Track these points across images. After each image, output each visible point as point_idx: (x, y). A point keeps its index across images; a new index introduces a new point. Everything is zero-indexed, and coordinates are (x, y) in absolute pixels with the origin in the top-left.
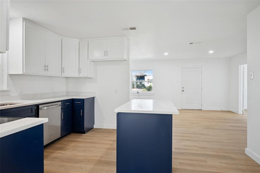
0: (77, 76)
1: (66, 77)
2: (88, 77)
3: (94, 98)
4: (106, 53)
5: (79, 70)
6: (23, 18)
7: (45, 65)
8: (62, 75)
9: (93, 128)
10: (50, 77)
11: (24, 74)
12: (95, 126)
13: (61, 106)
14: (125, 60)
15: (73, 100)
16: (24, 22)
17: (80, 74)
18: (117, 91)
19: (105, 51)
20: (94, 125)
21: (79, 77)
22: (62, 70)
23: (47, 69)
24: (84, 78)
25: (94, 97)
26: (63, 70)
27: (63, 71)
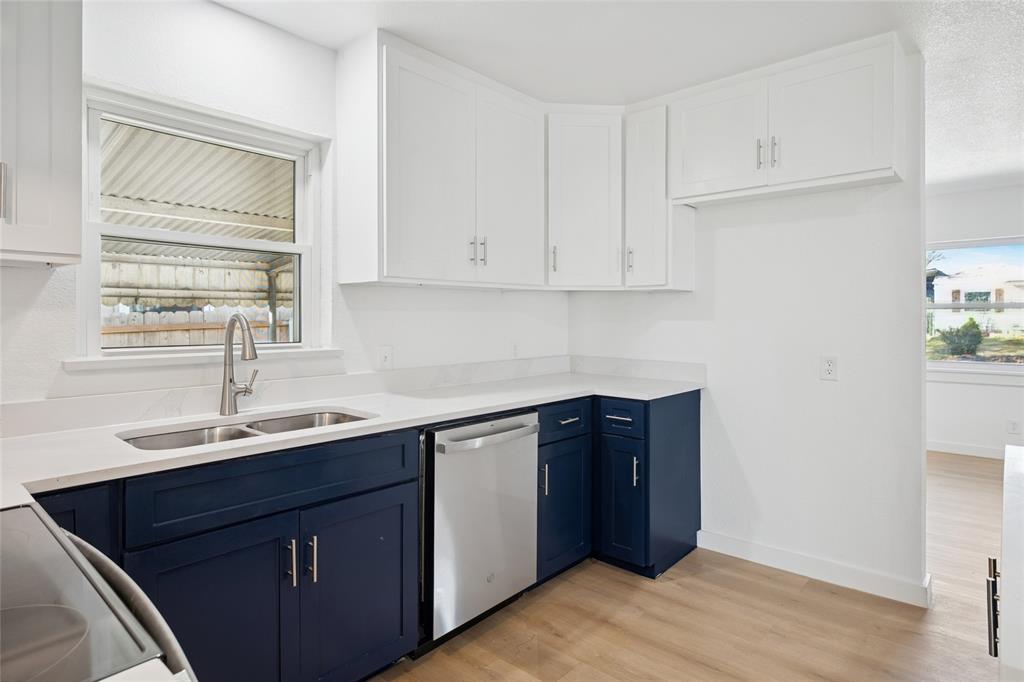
0: (614, 282)
1: (569, 291)
2: (670, 287)
3: (697, 393)
4: (766, 152)
5: (626, 254)
6: (379, 29)
7: (475, 238)
8: (550, 283)
9: (696, 547)
10: (503, 291)
11: (385, 280)
12: (703, 540)
13: (536, 434)
14: (895, 180)
15: (594, 405)
16: (384, 47)
17: (627, 274)
18: (830, 363)
19: (759, 141)
20: (698, 532)
21: (622, 289)
22: (550, 258)
23: (480, 255)
24: (650, 293)
25: (698, 391)
26: (551, 256)
27: (551, 263)
